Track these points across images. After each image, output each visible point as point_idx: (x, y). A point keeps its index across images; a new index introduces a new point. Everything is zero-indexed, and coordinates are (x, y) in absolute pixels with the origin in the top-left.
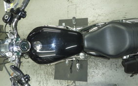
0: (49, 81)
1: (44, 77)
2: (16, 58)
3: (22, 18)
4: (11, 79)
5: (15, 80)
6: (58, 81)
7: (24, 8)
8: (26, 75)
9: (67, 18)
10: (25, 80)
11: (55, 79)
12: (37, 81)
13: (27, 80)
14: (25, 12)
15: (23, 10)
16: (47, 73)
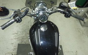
0: (17, 40)
1: (20, 36)
2: (34, 13)
3: (64, 15)
4: (19, 10)
5: (18, 12)
6: (17, 47)
7: (72, 16)
8: (21, 20)
9: (63, 51)
10: (18, 19)
11: (18, 44)
12: (18, 32)
13: (17, 20)
14: (69, 17)
15: (71, 15)
16: (23, 38)
